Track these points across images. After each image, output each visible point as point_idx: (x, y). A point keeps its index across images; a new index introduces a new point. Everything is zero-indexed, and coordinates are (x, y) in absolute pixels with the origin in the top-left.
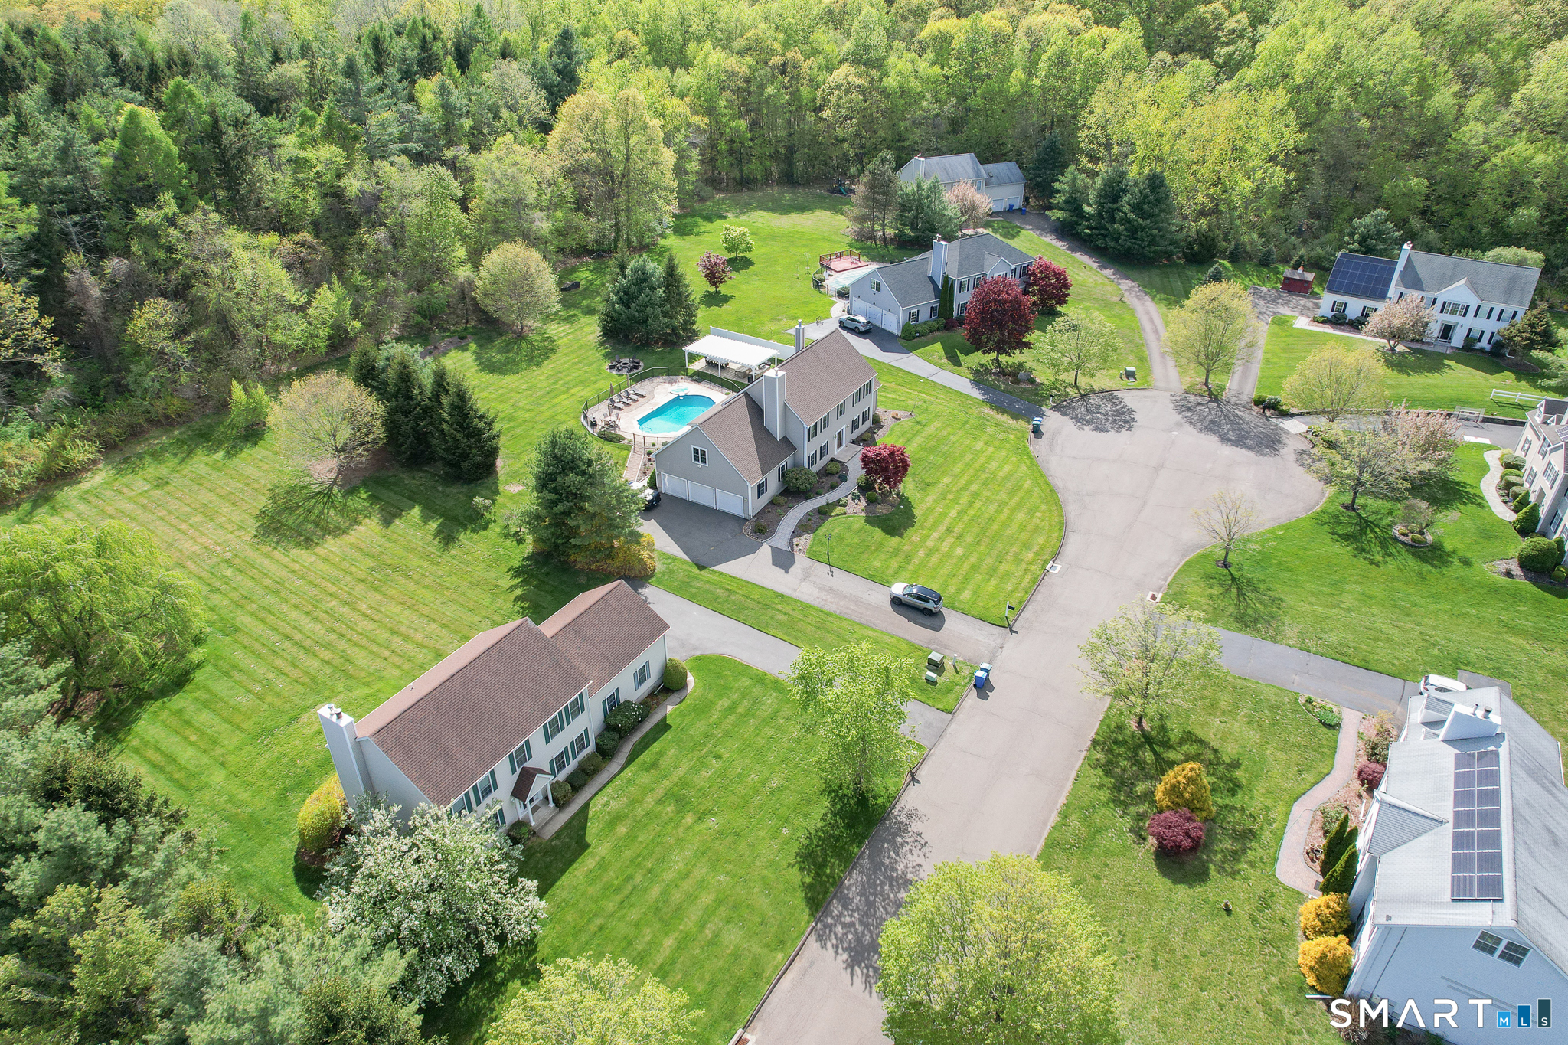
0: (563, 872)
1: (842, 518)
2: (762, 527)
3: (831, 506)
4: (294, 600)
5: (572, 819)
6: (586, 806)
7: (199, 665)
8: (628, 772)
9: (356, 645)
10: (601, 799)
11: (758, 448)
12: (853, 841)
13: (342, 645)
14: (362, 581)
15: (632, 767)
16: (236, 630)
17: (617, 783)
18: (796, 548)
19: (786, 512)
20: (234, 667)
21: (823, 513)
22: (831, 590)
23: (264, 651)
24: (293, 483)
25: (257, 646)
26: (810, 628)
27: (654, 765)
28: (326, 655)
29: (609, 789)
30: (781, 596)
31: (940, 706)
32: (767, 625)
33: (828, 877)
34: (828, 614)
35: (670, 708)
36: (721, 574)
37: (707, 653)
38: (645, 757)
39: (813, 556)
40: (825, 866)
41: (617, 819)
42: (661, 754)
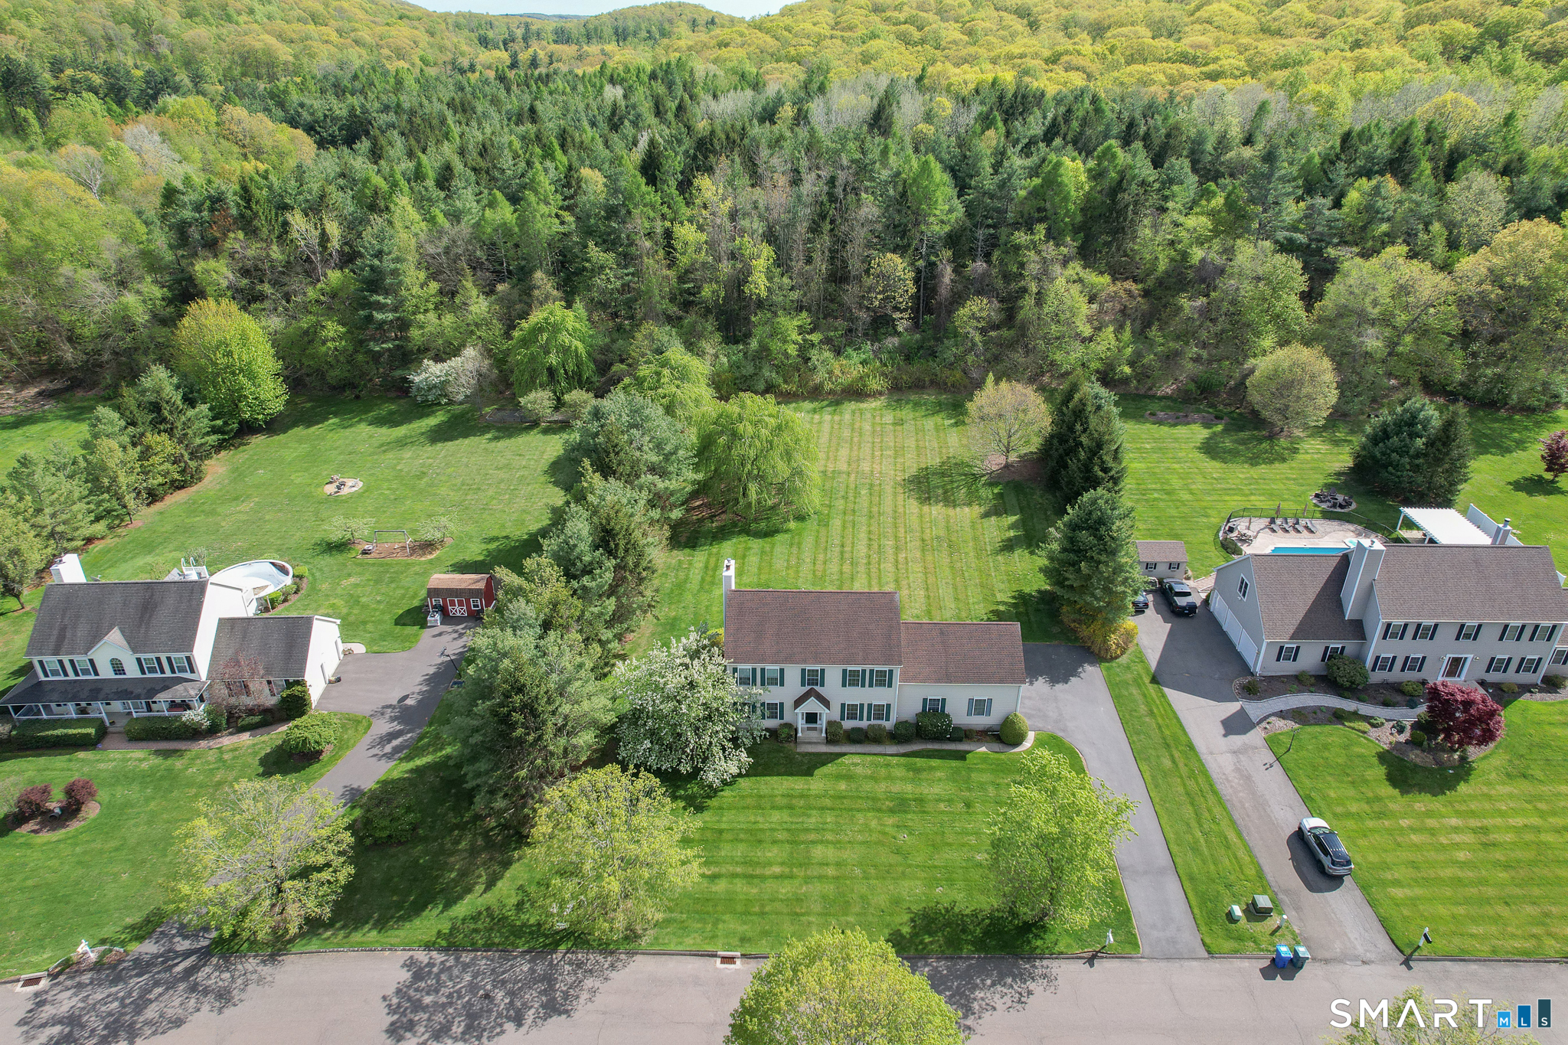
0: (779, 774)
1: (1353, 734)
2: (1253, 689)
3: (1355, 716)
4: (874, 528)
5: (825, 754)
6: (844, 754)
7: (787, 531)
8: (895, 760)
9: (869, 574)
10: (857, 759)
11: (1310, 611)
12: (973, 943)
13: (862, 569)
14: (923, 540)
15: (902, 760)
16: (827, 525)
17: (881, 759)
18: (1264, 724)
19: (1299, 691)
20: (799, 544)
21: (1338, 717)
22: (1248, 778)
23: (823, 545)
24: (966, 460)
25: (823, 540)
26: (1181, 789)
27: (917, 771)
28: (847, 568)
29: (869, 758)
30: (1191, 747)
31: (1208, 940)
32: (1147, 759)
33: (921, 942)
34: (1215, 793)
35: (983, 749)
36: (1164, 696)
37: (1067, 740)
38: (919, 762)
39: (1272, 742)
40: (930, 935)
41: (849, 777)
42: (931, 768)
